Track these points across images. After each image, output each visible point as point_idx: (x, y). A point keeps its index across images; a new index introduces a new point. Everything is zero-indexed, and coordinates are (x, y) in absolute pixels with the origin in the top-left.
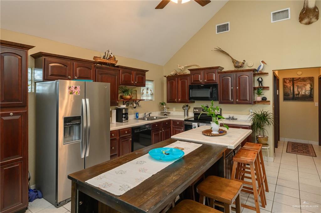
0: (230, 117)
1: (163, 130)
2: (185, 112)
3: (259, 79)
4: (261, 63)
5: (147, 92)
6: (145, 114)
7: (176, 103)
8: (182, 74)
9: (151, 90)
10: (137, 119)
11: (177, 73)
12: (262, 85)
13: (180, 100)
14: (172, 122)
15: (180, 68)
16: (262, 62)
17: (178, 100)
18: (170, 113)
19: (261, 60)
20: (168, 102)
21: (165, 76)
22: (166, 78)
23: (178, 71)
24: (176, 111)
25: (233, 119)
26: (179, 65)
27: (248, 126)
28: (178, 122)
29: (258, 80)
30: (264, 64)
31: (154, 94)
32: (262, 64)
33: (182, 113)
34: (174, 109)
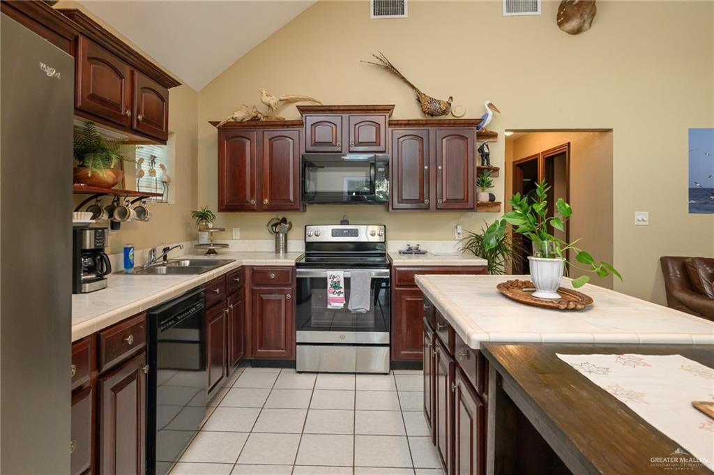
0: (410, 249)
1: (231, 306)
2: (277, 239)
3: (482, 147)
4: (488, 108)
5: (152, 173)
6: (154, 250)
7: (254, 210)
8: (273, 119)
9: (162, 166)
10: (131, 270)
11: (259, 116)
12: (488, 163)
13: (266, 201)
14: (248, 273)
15: (266, 100)
16: (490, 105)
17: (260, 201)
18: (226, 246)
19: (488, 102)
20: (224, 208)
21: (214, 124)
22: (217, 130)
23: (263, 110)
24: (240, 239)
25: (419, 252)
26: (264, 92)
27: (482, 266)
28: (273, 272)
29: (481, 150)
30: (495, 112)
31: (172, 179)
32: (490, 112)
33: (267, 244)
34: (236, 233)
